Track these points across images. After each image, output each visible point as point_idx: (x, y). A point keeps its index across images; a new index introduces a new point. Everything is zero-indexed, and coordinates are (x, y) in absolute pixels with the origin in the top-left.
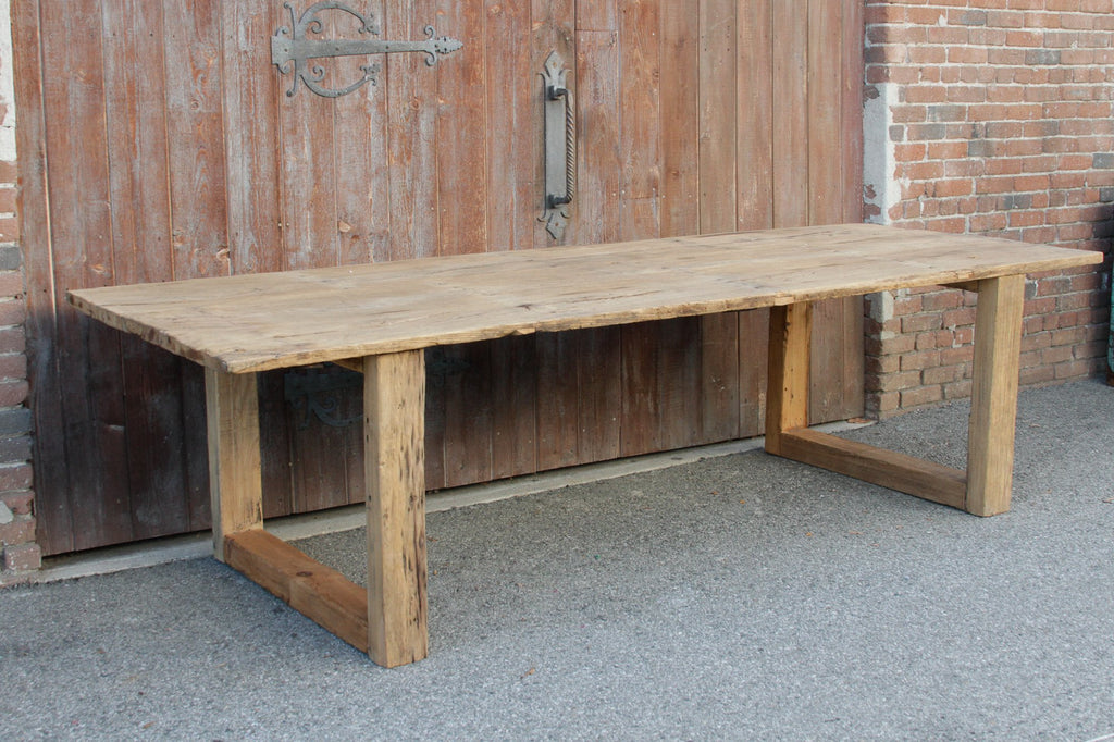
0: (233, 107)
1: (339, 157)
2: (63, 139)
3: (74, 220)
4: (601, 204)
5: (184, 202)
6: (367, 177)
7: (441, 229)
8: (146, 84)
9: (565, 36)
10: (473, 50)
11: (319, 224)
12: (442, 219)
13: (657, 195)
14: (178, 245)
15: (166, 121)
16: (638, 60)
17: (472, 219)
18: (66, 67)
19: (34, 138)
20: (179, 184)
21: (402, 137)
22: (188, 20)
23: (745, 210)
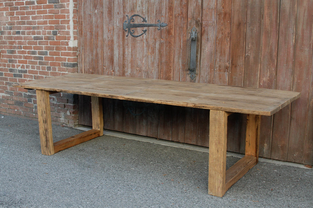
0: (115, 38)
1: (137, 52)
2: (86, 44)
3: (87, 60)
4: (208, 72)
5: (106, 59)
6: (143, 57)
7: (161, 72)
8: (100, 33)
9: (198, 23)
10: (171, 26)
11: (132, 67)
12: (161, 70)
13: (227, 72)
14: (104, 67)
15: (103, 41)
16: (223, 29)
17: (168, 71)
18: (87, 29)
19: (82, 43)
20: (105, 55)
21: (152, 48)
22: (108, 19)
23: (263, 81)
